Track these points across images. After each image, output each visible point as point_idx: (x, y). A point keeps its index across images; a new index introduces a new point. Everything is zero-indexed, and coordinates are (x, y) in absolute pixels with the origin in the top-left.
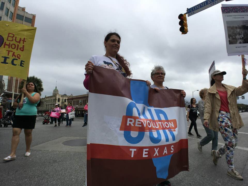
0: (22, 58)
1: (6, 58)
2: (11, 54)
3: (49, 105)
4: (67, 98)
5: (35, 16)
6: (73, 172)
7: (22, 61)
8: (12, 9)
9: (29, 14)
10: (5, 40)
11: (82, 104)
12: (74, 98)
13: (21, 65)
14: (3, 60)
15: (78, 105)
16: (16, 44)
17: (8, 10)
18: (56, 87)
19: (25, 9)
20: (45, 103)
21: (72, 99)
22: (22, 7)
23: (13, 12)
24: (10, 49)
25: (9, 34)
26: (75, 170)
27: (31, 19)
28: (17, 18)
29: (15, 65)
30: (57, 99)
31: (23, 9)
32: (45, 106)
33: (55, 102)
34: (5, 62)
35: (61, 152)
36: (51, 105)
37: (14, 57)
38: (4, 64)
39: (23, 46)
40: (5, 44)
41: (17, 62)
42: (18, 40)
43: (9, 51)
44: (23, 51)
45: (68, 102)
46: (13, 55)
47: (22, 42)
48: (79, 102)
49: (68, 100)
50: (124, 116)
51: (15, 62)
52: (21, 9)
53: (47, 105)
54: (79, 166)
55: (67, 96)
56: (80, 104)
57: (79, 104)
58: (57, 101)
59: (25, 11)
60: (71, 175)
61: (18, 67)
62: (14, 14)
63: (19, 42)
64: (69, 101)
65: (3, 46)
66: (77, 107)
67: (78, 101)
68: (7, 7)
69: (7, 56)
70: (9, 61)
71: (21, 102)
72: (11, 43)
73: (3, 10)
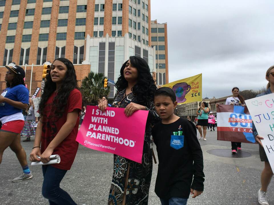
0: (199, 92)
1: (193, 94)
2: (194, 91)
3: (191, 110)
4: (209, 102)
5: (166, 24)
6: (220, 185)
7: (199, 93)
8: (147, 26)
9: (161, 24)
10: (191, 86)
12: (217, 101)
13: (199, 95)
17: (144, 27)
19: (157, 21)
20: (187, 109)
21: (215, 102)
22: (154, 20)
23: (148, 28)
24: (194, 89)
25: (192, 83)
26: (223, 183)
27: (164, 28)
28: (152, 32)
29: (196, 96)
30: (198, 103)
31: (155, 22)
32: (187, 112)
33: (197, 107)
34: (193, 96)
35: (206, 161)
36: (193, 110)
37: (195, 93)
39: (198, 86)
40: (192, 88)
41: (197, 94)
44: (198, 88)
45: (210, 106)
47: (197, 84)
49: (210, 103)
50: (229, 118)
52: (154, 22)
53: (188, 110)
54: (227, 179)
55: (209, 100)
58: (198, 105)
59: (157, 23)
60: (218, 188)
61: (198, 96)
62: (149, 30)
63: (196, 85)
64: (212, 104)
68: (143, 25)
69: (193, 93)
71: (201, 113)
72: (194, 86)
73: (140, 29)
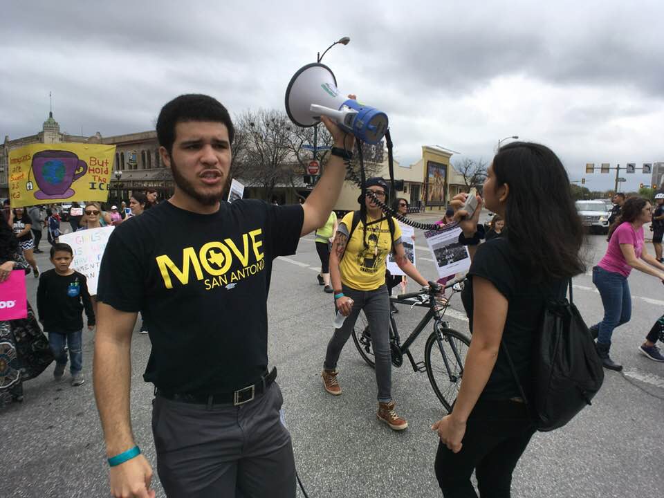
1: (93, 184)
2: (97, 179)
10: (89, 166)
11: (136, 167)
14: (90, 186)
15: (123, 168)
16: (100, 167)
18: (51, 114)
24: (96, 174)
25: (91, 158)
29: (103, 189)
34: (93, 188)
37: (100, 182)
38: (92, 190)
39: (107, 169)
40: (90, 170)
41: (104, 186)
42: (101, 164)
43: (95, 176)
44: (107, 174)
46: (99, 179)
47: (104, 164)
48: (127, 160)
51: (102, 186)
56: (130, 167)
57: (126, 166)
65: (88, 171)
66: (118, 177)
67: (122, 154)
69: (94, 182)
70: (96, 186)
72: (95, 167)
